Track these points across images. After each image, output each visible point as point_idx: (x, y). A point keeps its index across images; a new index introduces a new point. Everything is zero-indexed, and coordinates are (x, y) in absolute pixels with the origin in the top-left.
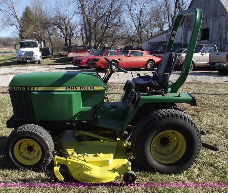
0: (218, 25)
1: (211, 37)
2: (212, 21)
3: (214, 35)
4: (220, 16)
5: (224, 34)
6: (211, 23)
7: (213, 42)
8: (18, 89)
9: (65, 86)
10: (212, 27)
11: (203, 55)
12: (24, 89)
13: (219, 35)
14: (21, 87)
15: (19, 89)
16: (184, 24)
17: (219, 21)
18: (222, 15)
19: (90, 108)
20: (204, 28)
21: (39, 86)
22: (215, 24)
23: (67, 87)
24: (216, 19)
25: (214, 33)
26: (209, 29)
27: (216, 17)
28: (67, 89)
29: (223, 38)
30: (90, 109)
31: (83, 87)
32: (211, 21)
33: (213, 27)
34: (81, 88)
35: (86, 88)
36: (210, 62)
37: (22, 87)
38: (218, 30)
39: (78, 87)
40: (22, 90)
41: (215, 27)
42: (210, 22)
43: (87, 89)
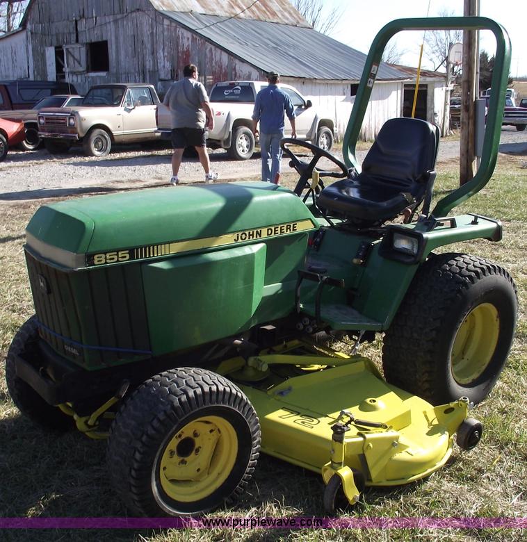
0: (130, 32)
1: (115, 65)
2: (112, 23)
3: (122, 57)
4: (132, 12)
5: (149, 58)
6: (109, 28)
7: (123, 76)
8: (106, 263)
9: (234, 232)
10: (113, 38)
11: (129, 111)
12: (124, 257)
13: (136, 59)
14: (118, 251)
15: (111, 260)
16: (29, 26)
17: (130, 24)
18: (138, 10)
19: (279, 285)
20: (93, 41)
21: (169, 243)
22: (121, 31)
23: (240, 234)
24: (123, 18)
25: (123, 52)
26: (106, 42)
27: (121, 11)
28: (240, 240)
29: (148, 67)
30: (280, 287)
31: (273, 228)
32: (110, 22)
33: (117, 38)
34: (270, 232)
35: (279, 229)
36: (159, 129)
37: (120, 253)
38: (131, 46)
39: (262, 230)
40: (118, 261)
41: (121, 39)
42: (106, 24)
43: (281, 232)
